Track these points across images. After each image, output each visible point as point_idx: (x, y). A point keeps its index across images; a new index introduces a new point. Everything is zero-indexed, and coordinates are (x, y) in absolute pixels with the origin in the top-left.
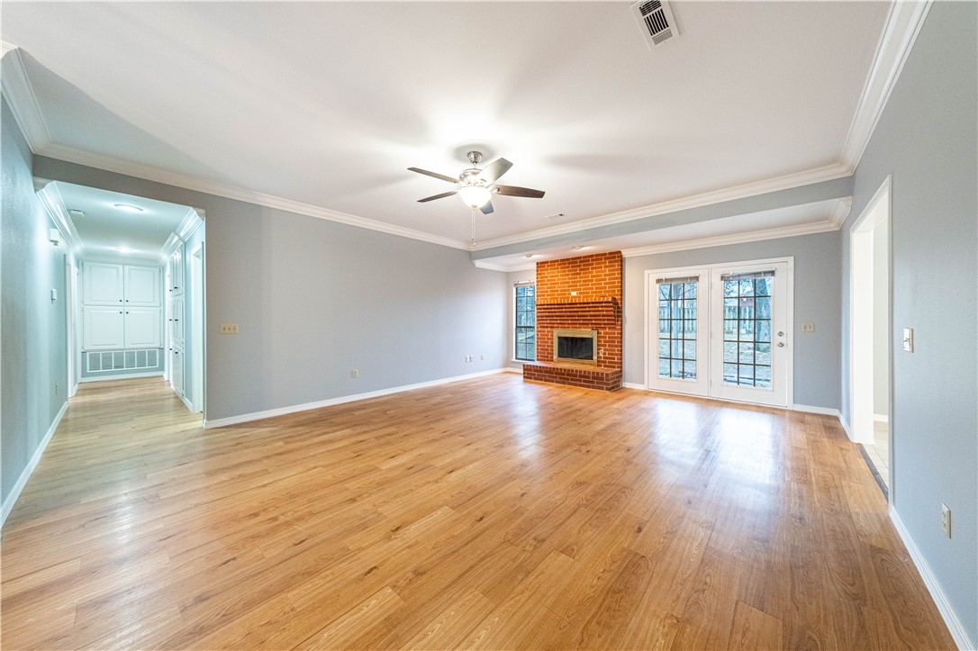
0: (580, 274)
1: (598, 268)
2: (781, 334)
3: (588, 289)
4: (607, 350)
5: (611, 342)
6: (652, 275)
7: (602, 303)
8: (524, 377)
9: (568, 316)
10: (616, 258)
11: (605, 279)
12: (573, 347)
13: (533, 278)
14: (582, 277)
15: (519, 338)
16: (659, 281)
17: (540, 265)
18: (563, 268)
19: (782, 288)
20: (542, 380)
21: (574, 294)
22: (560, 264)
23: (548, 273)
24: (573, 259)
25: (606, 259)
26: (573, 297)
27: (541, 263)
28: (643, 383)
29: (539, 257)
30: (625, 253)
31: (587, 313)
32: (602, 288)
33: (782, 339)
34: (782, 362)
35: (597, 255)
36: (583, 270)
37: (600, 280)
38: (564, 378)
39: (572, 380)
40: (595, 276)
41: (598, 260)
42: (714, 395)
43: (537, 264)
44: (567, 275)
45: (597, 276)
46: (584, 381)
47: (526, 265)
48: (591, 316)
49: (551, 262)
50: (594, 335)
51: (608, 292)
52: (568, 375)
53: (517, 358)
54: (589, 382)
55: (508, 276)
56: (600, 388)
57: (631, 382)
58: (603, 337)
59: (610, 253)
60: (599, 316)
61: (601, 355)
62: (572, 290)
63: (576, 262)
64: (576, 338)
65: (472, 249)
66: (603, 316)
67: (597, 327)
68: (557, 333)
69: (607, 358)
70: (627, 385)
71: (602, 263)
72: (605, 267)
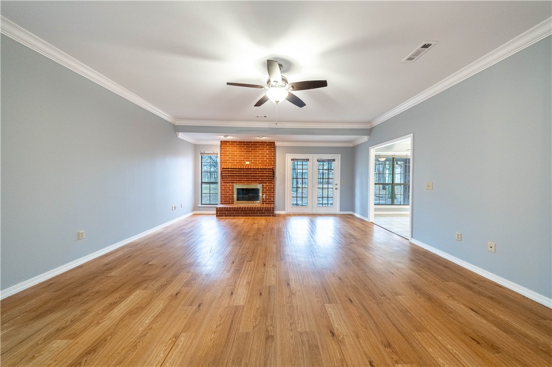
0: (252, 152)
1: (262, 149)
2: (336, 185)
3: (256, 161)
4: (267, 195)
5: (270, 190)
6: (289, 157)
7: (266, 169)
8: (217, 216)
9: (244, 176)
10: (271, 145)
11: (267, 156)
12: (249, 194)
13: (218, 150)
14: (253, 154)
15: (204, 191)
16: (292, 160)
17: (224, 143)
18: (241, 147)
19: (337, 165)
20: (231, 216)
21: (247, 163)
22: (238, 144)
23: (229, 149)
24: (247, 142)
25: (267, 145)
26: (248, 165)
27: (224, 142)
28: (285, 210)
29: (222, 138)
30: (277, 144)
31: (257, 175)
32: (265, 161)
33: (336, 187)
34: (337, 195)
35: (262, 142)
36: (253, 149)
37: (264, 156)
38: (246, 213)
39: (252, 213)
40: (260, 154)
41: (262, 145)
42: (314, 212)
43: (221, 142)
44: (243, 151)
45: (262, 154)
46: (260, 213)
47: (213, 141)
48: (259, 176)
49: (232, 142)
50: (259, 186)
51: (268, 163)
52: (249, 211)
53: (202, 204)
54: (262, 213)
55: (196, 147)
56: (269, 216)
57: (279, 210)
58: (265, 188)
59: (269, 142)
60: (264, 176)
61: (264, 198)
62: (247, 161)
63: (249, 145)
64: (249, 189)
65: (178, 123)
66: (266, 176)
67: (261, 182)
68: (237, 186)
69: (267, 199)
70: (277, 212)
71: (265, 147)
72: (266, 149)
